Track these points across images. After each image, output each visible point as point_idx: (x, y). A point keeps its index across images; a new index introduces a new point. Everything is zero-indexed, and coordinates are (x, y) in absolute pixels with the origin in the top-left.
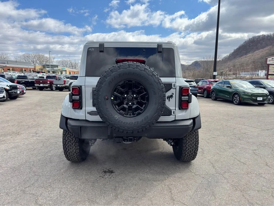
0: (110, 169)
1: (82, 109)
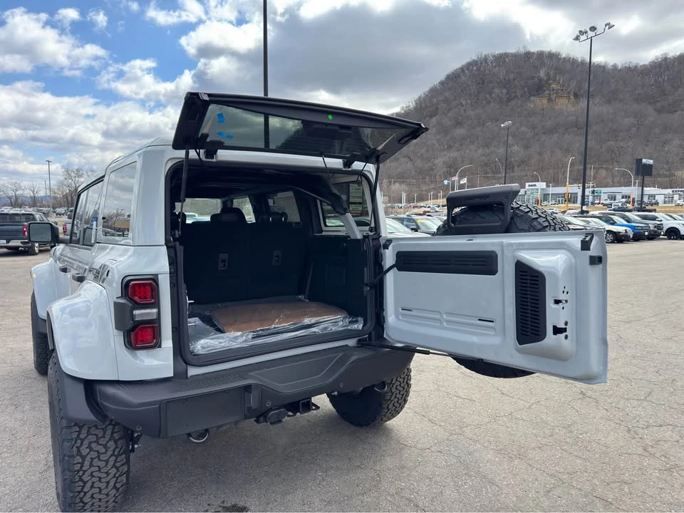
0: (223, 502)
1: (160, 347)
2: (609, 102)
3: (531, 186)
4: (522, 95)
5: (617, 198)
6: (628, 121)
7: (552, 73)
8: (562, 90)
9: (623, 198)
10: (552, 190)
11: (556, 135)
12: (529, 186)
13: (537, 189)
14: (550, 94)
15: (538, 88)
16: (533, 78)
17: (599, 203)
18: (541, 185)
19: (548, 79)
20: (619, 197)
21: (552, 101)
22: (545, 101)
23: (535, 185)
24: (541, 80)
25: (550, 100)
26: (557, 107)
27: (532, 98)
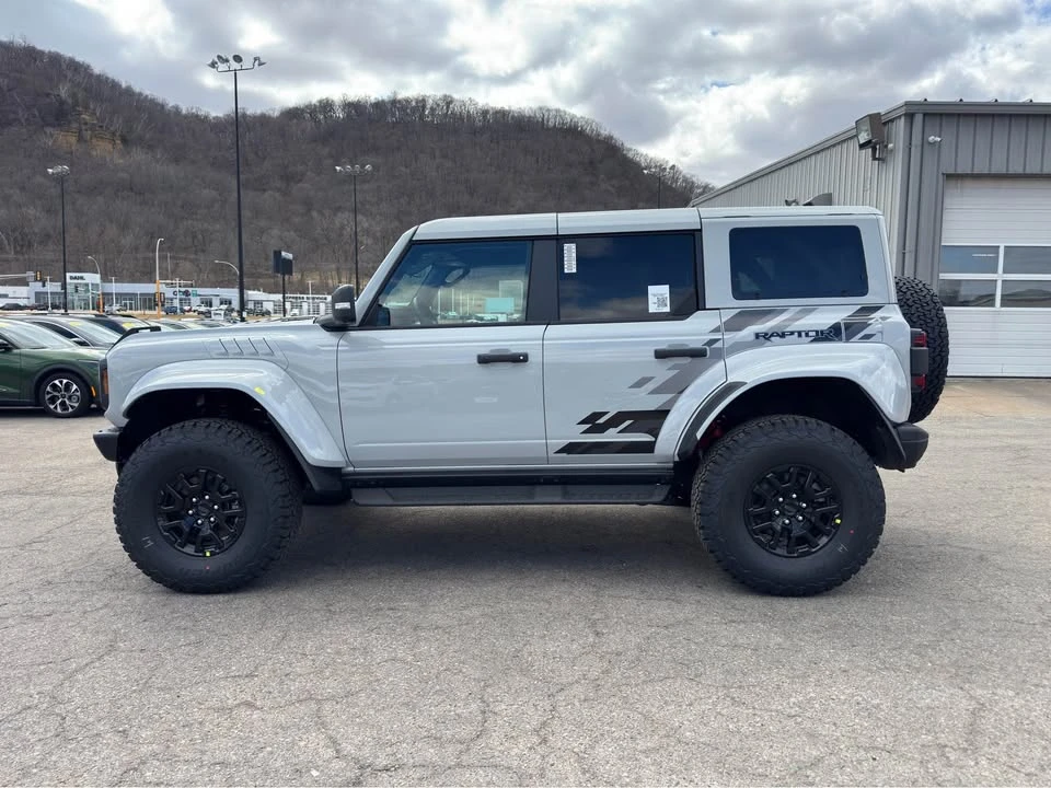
2: (177, 161)
3: (75, 278)
4: (27, 120)
5: (213, 304)
6: (208, 193)
7: (81, 95)
8: (101, 127)
9: (221, 303)
10: (115, 288)
11: (100, 199)
12: (71, 278)
13: (87, 285)
14: (80, 130)
15: (60, 115)
16: (48, 95)
17: (190, 310)
18: (92, 278)
19: (76, 104)
20: (216, 302)
21: (86, 141)
22: (73, 139)
23: (82, 278)
24: (62, 103)
25: (81, 139)
26: (94, 153)
27: (49, 130)
